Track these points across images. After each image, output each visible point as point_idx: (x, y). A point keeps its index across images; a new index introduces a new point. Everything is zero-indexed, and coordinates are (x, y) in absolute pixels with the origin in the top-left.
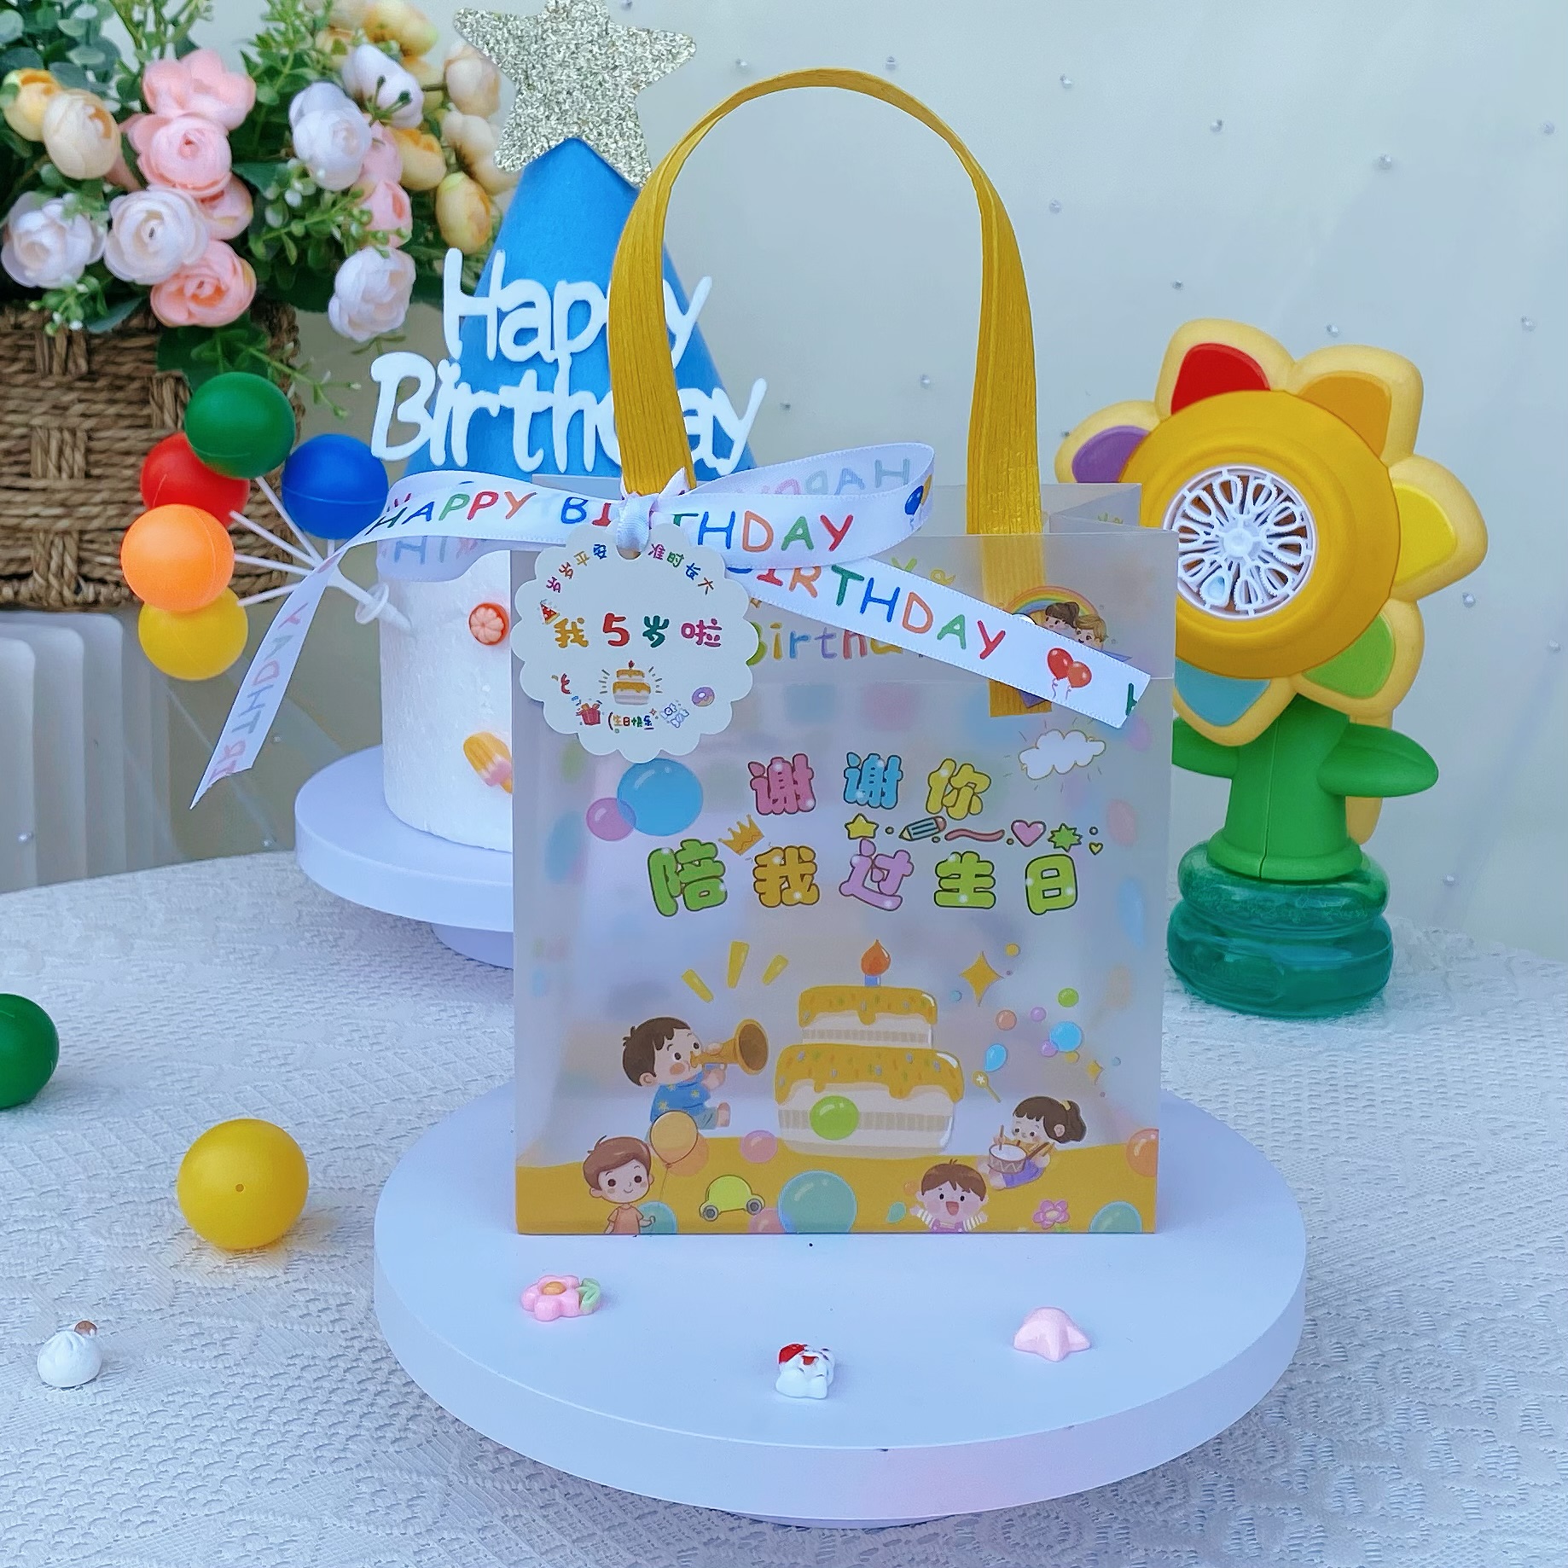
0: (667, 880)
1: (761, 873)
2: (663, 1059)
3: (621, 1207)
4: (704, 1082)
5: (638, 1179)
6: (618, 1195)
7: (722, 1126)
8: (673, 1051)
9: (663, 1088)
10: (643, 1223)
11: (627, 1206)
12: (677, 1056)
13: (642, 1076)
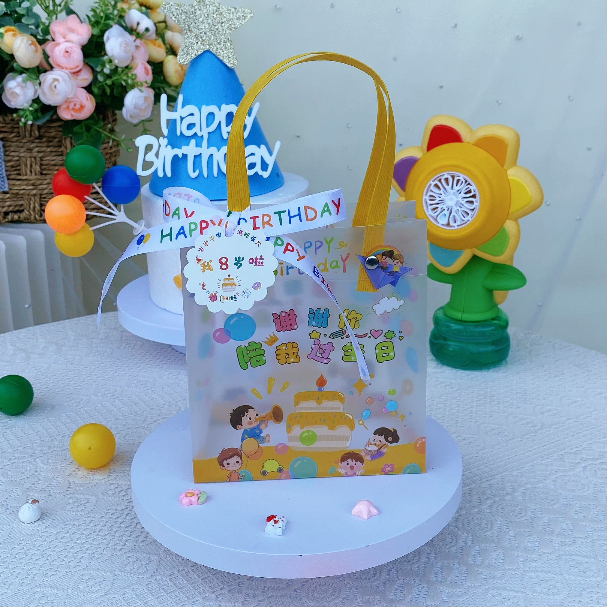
0: (244, 357)
1: (278, 352)
2: (245, 420)
3: (232, 472)
4: (260, 427)
5: (238, 462)
6: (231, 468)
7: (267, 442)
8: (249, 417)
9: (245, 430)
10: (240, 477)
11: (234, 472)
12: (250, 419)
13: (238, 426)
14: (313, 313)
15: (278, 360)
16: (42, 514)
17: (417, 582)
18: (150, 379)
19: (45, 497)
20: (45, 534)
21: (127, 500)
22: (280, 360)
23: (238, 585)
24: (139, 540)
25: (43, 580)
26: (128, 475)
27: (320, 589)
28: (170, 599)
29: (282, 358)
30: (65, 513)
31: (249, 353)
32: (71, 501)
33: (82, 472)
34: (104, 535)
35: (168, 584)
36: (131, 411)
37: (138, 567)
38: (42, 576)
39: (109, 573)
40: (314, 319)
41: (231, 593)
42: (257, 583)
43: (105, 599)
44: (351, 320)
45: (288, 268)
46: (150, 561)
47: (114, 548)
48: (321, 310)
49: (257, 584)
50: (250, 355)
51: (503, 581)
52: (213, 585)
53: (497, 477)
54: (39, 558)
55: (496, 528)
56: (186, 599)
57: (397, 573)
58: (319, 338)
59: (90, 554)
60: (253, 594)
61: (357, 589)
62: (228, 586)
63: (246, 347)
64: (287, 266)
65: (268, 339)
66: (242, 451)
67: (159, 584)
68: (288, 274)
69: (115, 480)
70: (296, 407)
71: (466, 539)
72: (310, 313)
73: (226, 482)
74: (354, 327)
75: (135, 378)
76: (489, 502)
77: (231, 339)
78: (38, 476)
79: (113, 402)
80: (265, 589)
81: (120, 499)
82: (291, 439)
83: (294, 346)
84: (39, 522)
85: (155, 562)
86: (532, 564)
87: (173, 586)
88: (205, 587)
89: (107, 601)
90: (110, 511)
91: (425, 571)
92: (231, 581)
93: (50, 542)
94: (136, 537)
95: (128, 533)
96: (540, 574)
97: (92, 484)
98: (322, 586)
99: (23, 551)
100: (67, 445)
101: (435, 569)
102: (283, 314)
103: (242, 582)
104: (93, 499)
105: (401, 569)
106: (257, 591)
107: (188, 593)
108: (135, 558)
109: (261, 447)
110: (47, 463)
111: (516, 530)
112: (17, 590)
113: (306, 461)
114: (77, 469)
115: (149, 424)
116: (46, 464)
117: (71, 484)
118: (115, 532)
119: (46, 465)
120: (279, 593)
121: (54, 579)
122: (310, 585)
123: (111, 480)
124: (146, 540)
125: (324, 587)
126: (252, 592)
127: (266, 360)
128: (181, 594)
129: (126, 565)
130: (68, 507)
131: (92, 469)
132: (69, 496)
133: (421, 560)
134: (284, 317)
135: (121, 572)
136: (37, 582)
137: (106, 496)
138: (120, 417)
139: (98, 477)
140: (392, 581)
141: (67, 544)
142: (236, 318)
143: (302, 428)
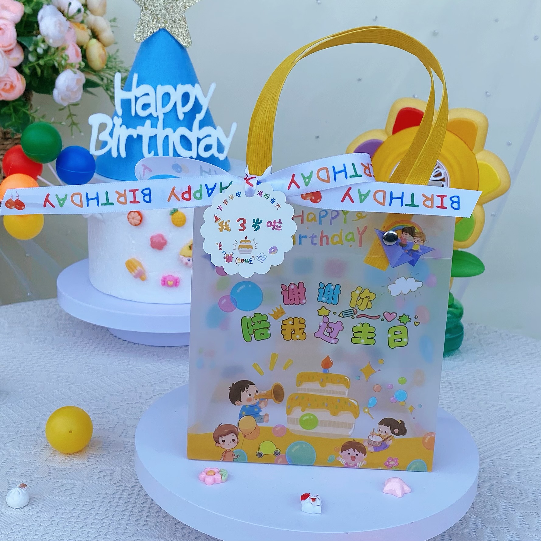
2: (244, 396)
3: (227, 451)
4: (259, 405)
5: (233, 440)
6: (226, 446)
7: (266, 422)
8: (248, 393)
9: (244, 407)
10: (235, 457)
11: (229, 450)
12: (250, 395)
13: (236, 402)
22: (285, 335)
31: (254, 324)
40: (324, 294)
48: (332, 285)
50: (255, 327)
58: (328, 315)
65: (274, 311)
66: (239, 429)
68: (299, 243)
70: (299, 387)
72: (321, 288)
74: (367, 307)
77: (237, 308)
134: (293, 289)
142: (243, 287)
143: (303, 410)
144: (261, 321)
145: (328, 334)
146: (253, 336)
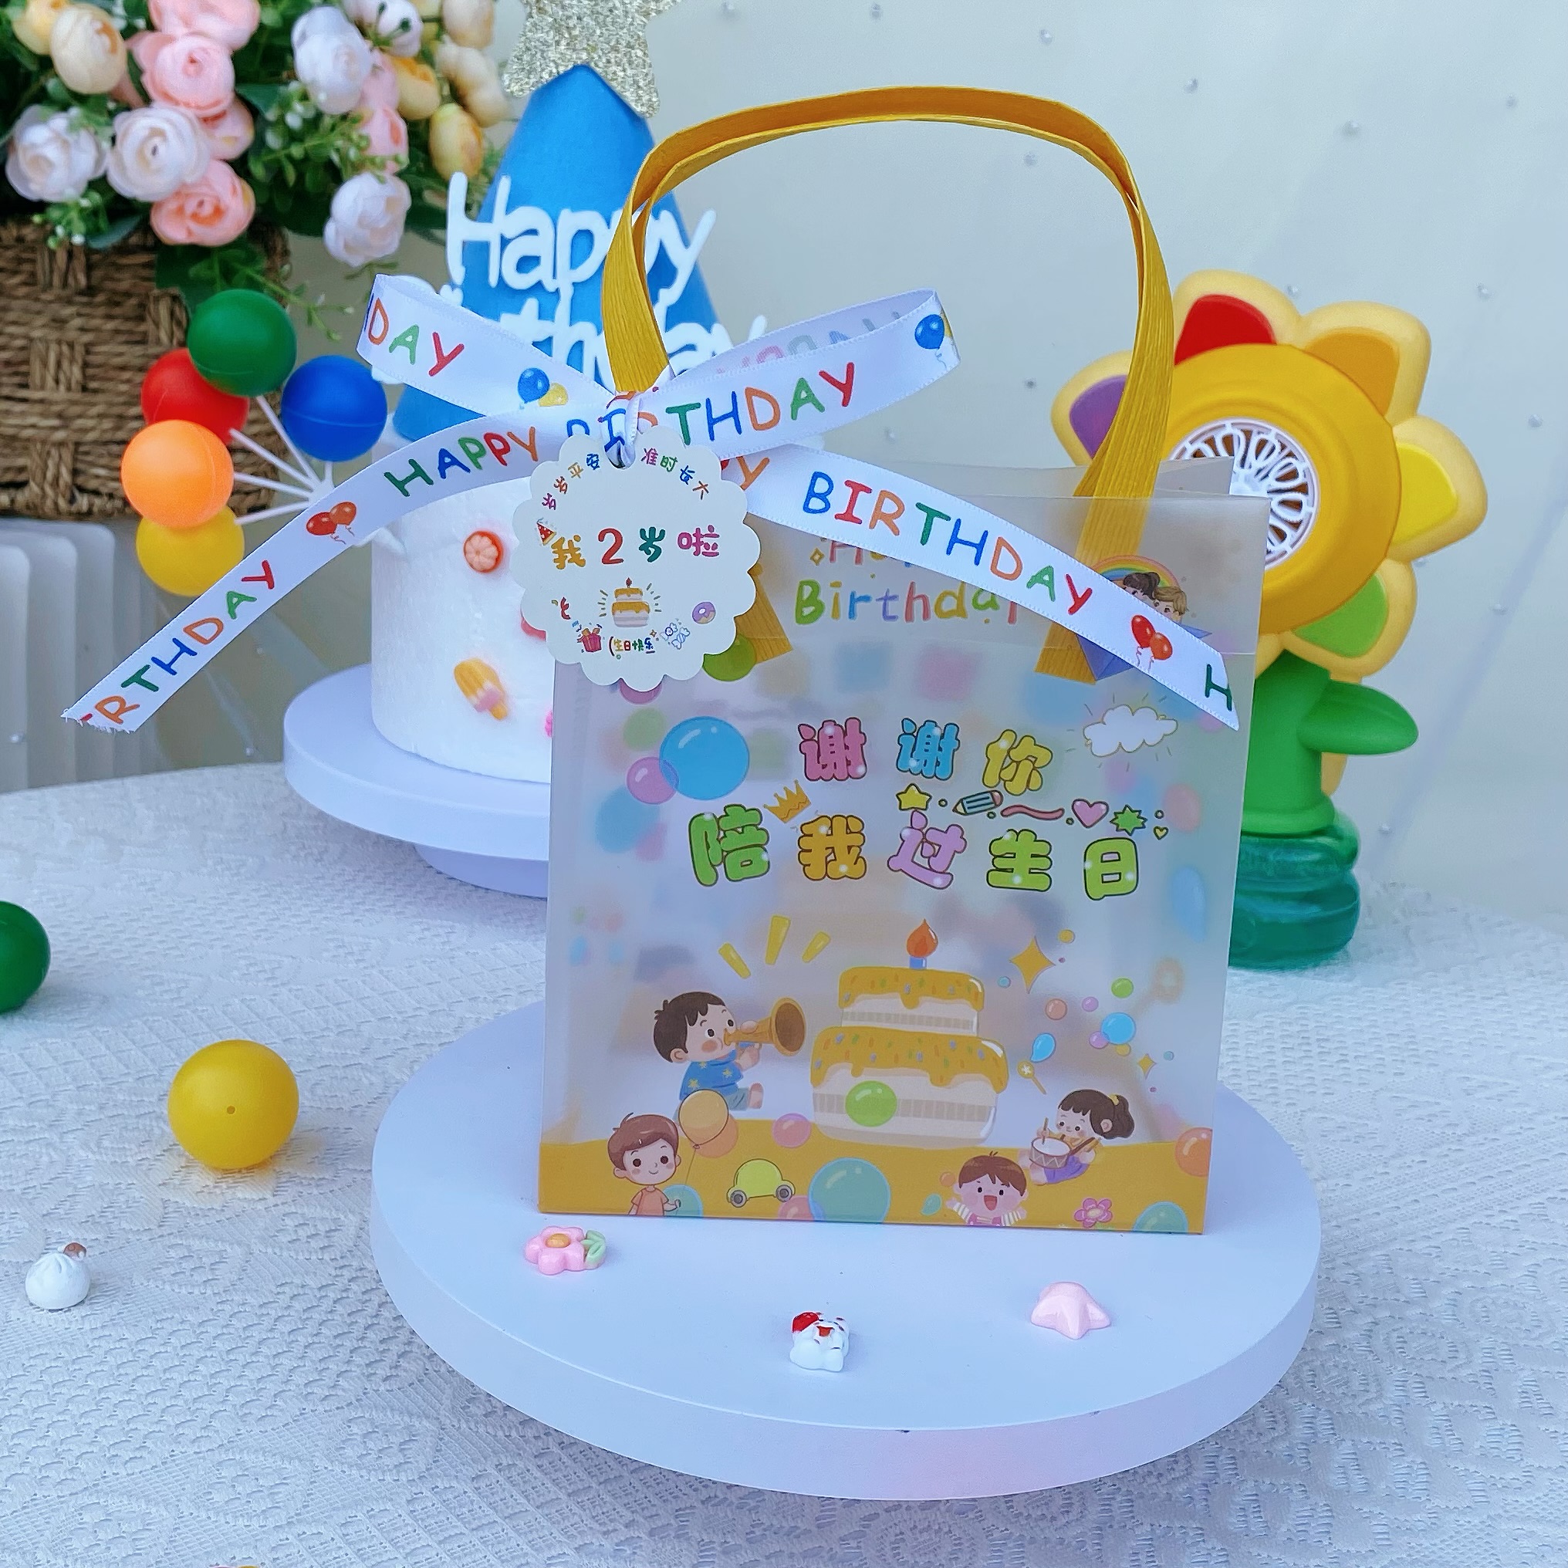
0: (708, 847)
1: (806, 843)
2: (696, 1034)
3: (646, 1190)
4: (737, 1061)
5: (664, 1160)
6: (643, 1176)
7: (754, 1107)
8: (706, 1027)
9: (694, 1065)
10: (667, 1207)
11: (651, 1188)
12: (711, 1033)
13: (673, 1052)
14: (912, 734)
15: (805, 866)
16: (93, 1286)
17: (1191, 1534)
18: (372, 941)
19: (97, 1239)
20: (103, 1343)
21: (332, 1260)
22: (809, 865)
23: (676, 1517)
24: (375, 1374)
25: (105, 1472)
26: (331, 1191)
27: (916, 1539)
28: (480, 1546)
29: (816, 859)
30: (157, 1287)
31: (725, 836)
32: (172, 1253)
33: (200, 1179)
34: (275, 1356)
35: (472, 1502)
36: (326, 1021)
37: (380, 1451)
38: (99, 1461)
39: (297, 1462)
40: (914, 749)
41: (656, 1538)
42: (729, 1514)
43: (290, 1537)
44: (1018, 763)
45: (854, 600)
46: (414, 1436)
47: (305, 1393)
48: (936, 726)
49: (731, 1517)
50: (727, 845)
51: (1437, 1541)
52: (603, 1513)
53: (1372, 1254)
54: (87, 1409)
55: (1392, 1394)
56: (527, 1548)
57: (1132, 1506)
58: (925, 810)
59: (238, 1407)
60: (722, 1544)
61: (1022, 1545)
62: (646, 1518)
63: (718, 820)
64: (853, 595)
65: (779, 799)
66: (679, 1128)
67: (444, 1501)
68: (852, 614)
69: (295, 1205)
70: (845, 1010)
71: (1314, 1420)
72: (905, 734)
73: (629, 1215)
74: (1028, 786)
75: (330, 936)
76: (1363, 1321)
77: (677, 794)
78: (75, 1182)
79: (275, 995)
80: (753, 1532)
81: (314, 1257)
82: (823, 1103)
83: (852, 825)
84: (84, 1310)
85: (428, 1439)
86: (1510, 1498)
87: (485, 1508)
88: (580, 1517)
89: (296, 1542)
90: (286, 1289)
91: (1209, 1503)
92: (654, 1505)
93: (118, 1367)
94: (368, 1365)
95: (343, 1354)
96: (1538, 1528)
97: (228, 1213)
98: (921, 1533)
99: (40, 1387)
100: (150, 1102)
101: (1237, 1499)
102: (829, 730)
103: (686, 1508)
104: (235, 1252)
105: (1141, 1496)
106: (733, 1537)
107: (531, 1532)
108: (368, 1424)
109: (736, 1122)
110: (99, 1147)
111: (1448, 1401)
112: (28, 1499)
113: (858, 1171)
114: (182, 1167)
115: (380, 1058)
116: (96, 1150)
117: (171, 1210)
118: (306, 1347)
119: (94, 1153)
120: (798, 1546)
121: (137, 1471)
122: (883, 1527)
123: (283, 1204)
124: (397, 1375)
125: (925, 1536)
126: (718, 1539)
127: (769, 863)
128: (512, 1534)
129: (343, 1442)
130: (166, 1272)
131: (227, 1172)
132: (167, 1241)
133: (1195, 1474)
134: (831, 737)
135: (332, 1462)
136: (87, 1477)
137: (273, 1247)
138: (297, 1036)
139: (245, 1193)
140: (1121, 1527)
141: (168, 1375)
142: (697, 732)
143: (856, 1073)
144: (743, 827)
145: (924, 862)
146: (720, 869)
